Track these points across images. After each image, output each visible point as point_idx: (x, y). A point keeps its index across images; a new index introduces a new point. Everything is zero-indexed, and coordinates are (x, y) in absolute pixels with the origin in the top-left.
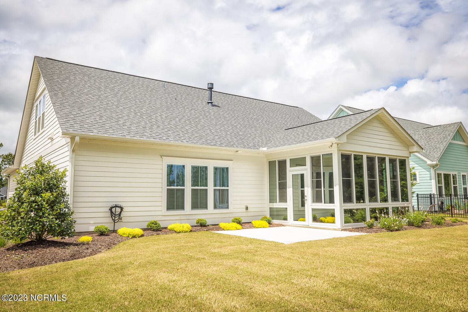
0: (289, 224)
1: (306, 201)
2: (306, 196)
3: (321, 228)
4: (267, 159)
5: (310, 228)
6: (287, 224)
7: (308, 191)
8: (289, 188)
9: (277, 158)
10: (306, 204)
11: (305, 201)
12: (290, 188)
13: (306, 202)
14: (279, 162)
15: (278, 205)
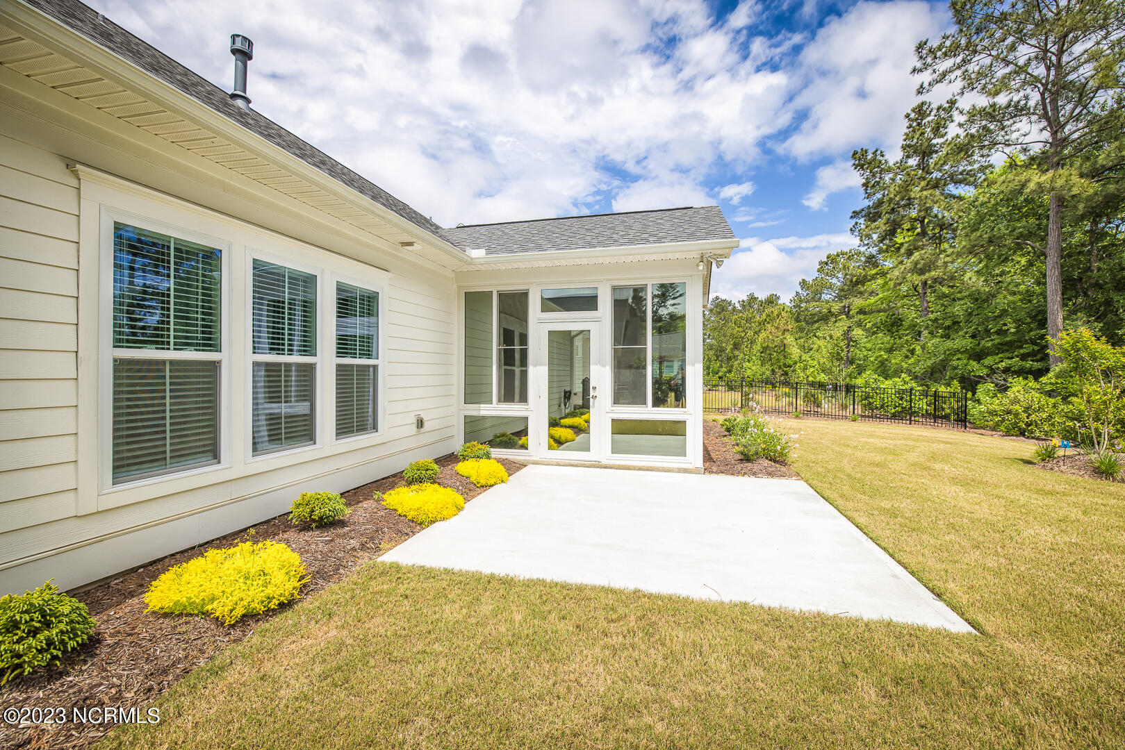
0: (532, 458)
1: (594, 402)
2: (594, 388)
3: (640, 469)
4: (459, 287)
5: (606, 467)
6: (527, 458)
7: (602, 376)
8: (535, 365)
9: (495, 287)
10: (593, 407)
11: (591, 400)
12: (540, 365)
13: (594, 404)
14: (502, 296)
15: (494, 409)
